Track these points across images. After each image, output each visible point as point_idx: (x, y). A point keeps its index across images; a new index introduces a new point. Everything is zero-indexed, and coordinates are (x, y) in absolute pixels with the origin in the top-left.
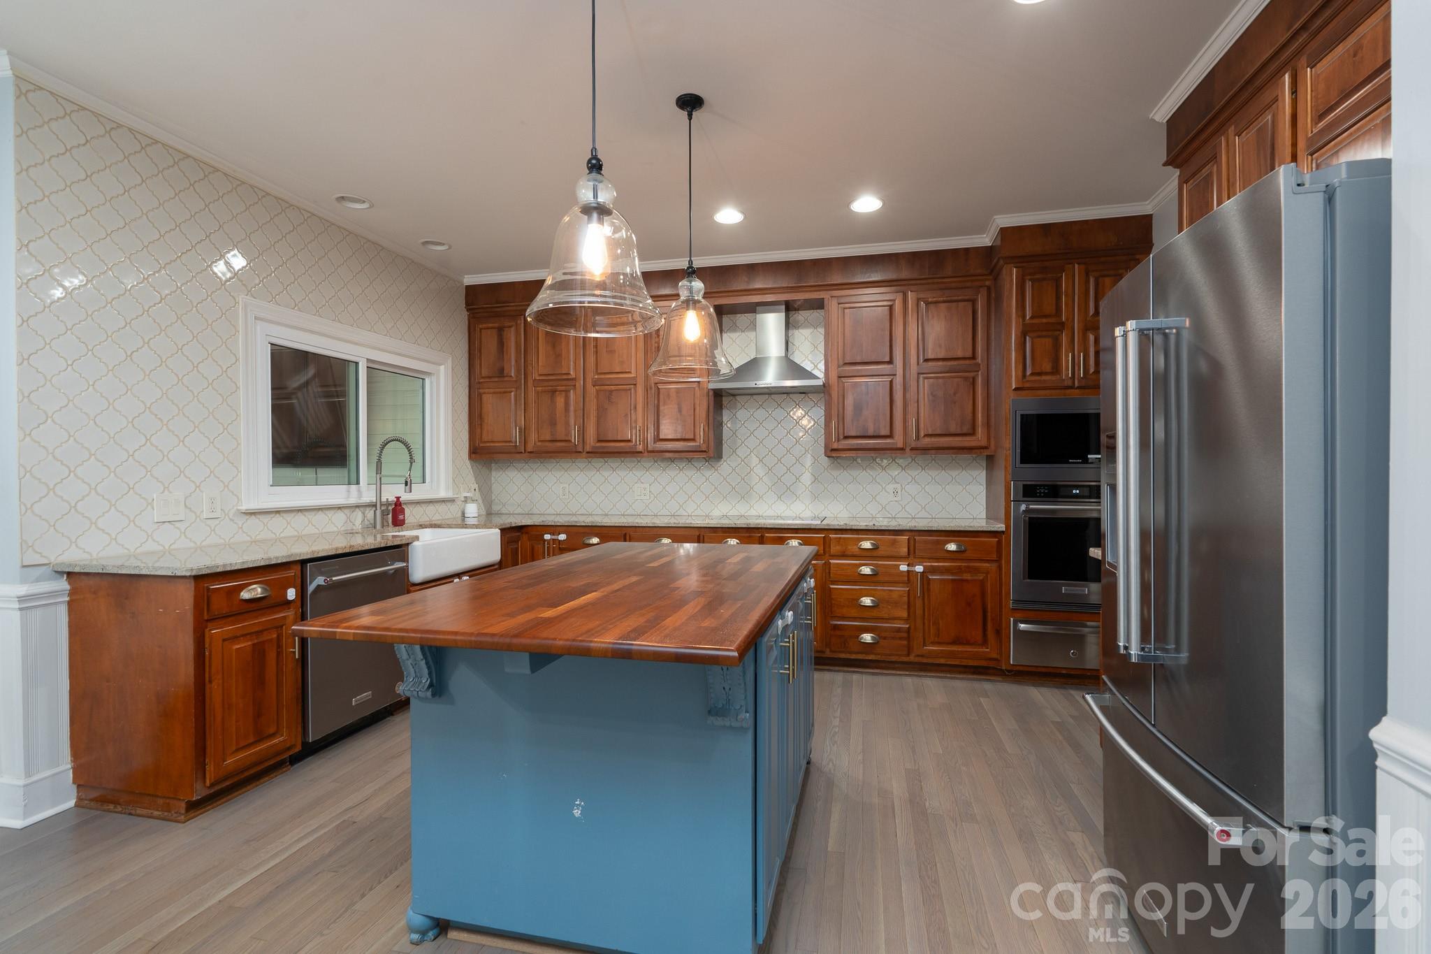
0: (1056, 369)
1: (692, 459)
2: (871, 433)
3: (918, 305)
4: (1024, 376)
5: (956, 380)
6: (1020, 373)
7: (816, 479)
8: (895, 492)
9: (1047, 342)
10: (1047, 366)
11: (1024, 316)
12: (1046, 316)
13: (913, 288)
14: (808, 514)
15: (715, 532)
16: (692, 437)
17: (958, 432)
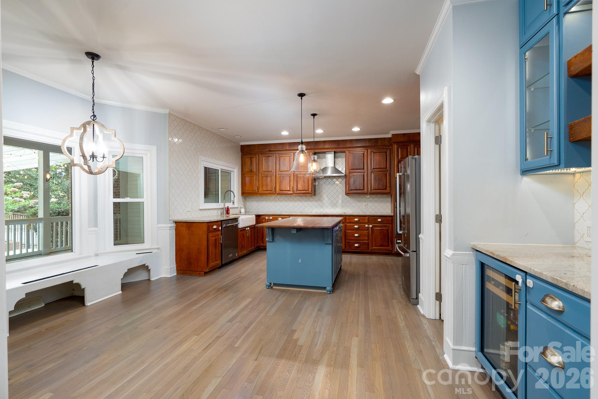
1: (307, 196)
2: (358, 189)
3: (371, 153)
5: (381, 174)
7: (343, 202)
8: (365, 205)
11: (398, 158)
13: (370, 148)
14: (340, 212)
16: (307, 189)
17: (382, 188)
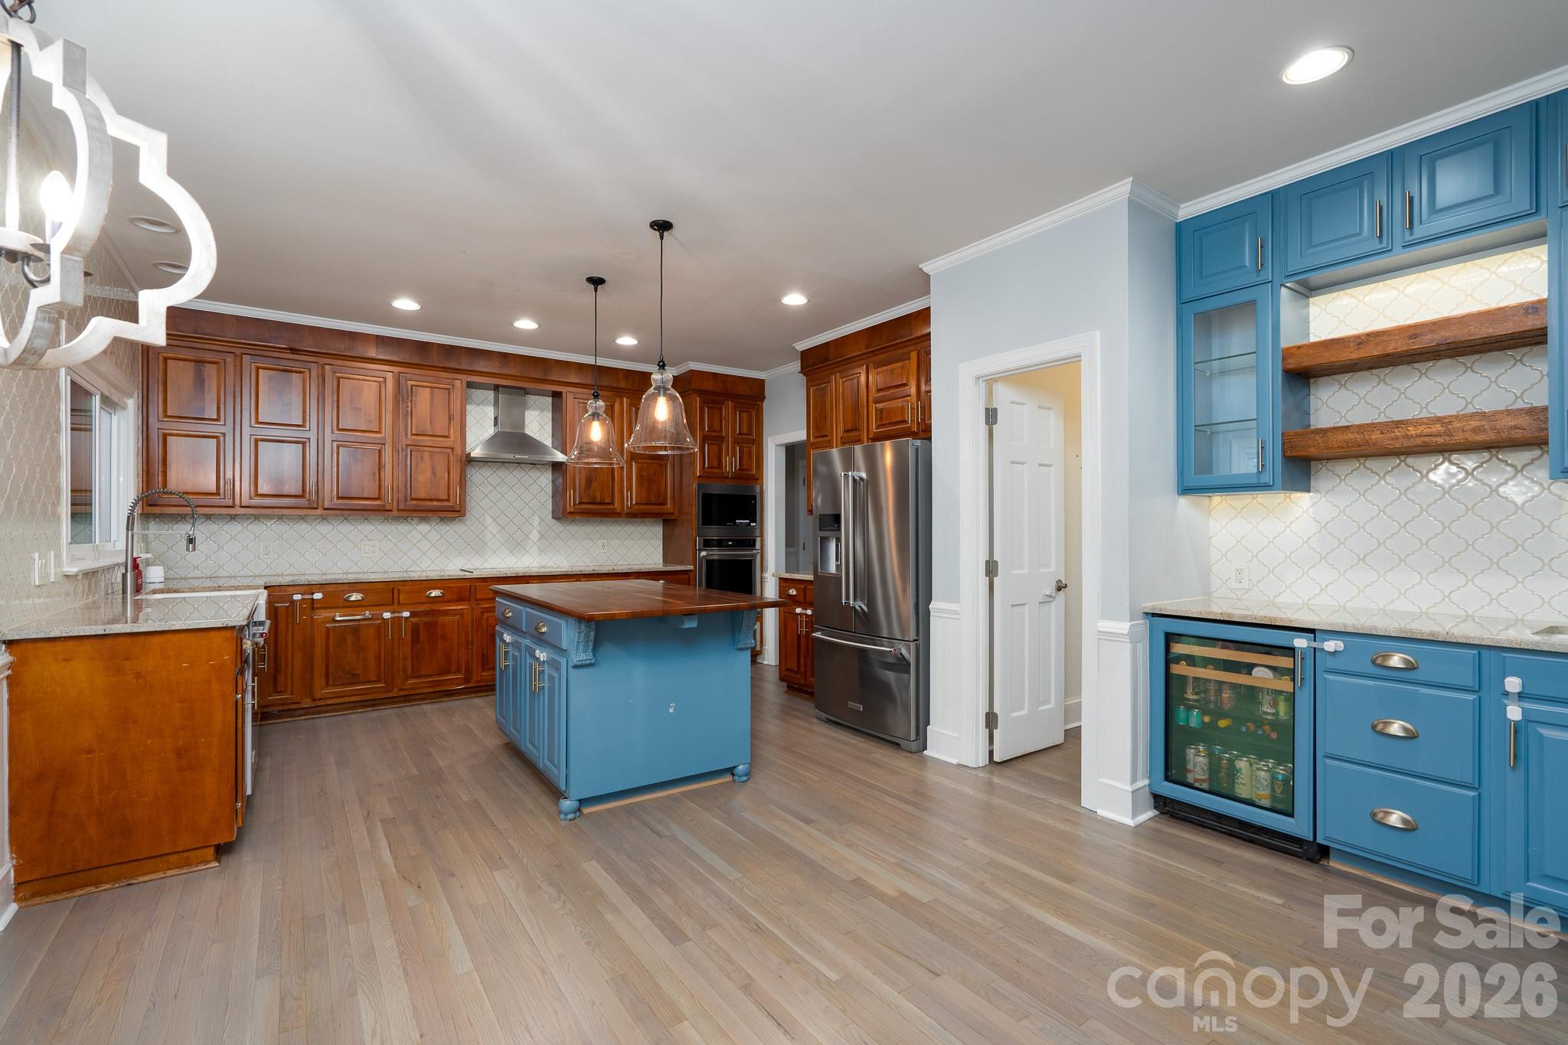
0: (720, 466)
1: (426, 517)
2: (598, 500)
3: (630, 409)
4: (704, 468)
5: (655, 466)
6: (702, 466)
7: (542, 536)
8: (603, 546)
9: (715, 448)
10: (716, 464)
11: (703, 429)
12: (714, 431)
13: (627, 395)
14: (536, 564)
15: (485, 582)
16: (446, 497)
17: (656, 502)
